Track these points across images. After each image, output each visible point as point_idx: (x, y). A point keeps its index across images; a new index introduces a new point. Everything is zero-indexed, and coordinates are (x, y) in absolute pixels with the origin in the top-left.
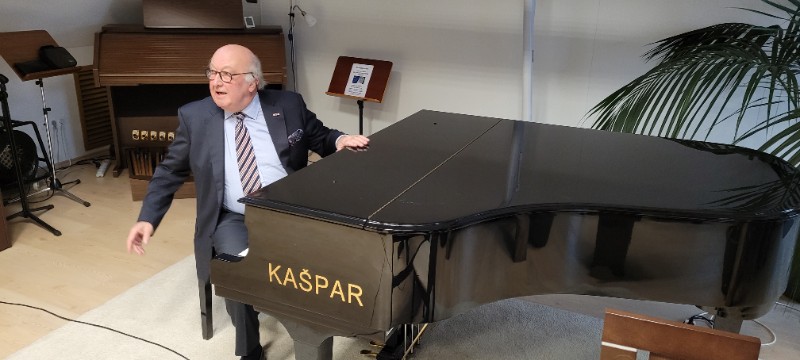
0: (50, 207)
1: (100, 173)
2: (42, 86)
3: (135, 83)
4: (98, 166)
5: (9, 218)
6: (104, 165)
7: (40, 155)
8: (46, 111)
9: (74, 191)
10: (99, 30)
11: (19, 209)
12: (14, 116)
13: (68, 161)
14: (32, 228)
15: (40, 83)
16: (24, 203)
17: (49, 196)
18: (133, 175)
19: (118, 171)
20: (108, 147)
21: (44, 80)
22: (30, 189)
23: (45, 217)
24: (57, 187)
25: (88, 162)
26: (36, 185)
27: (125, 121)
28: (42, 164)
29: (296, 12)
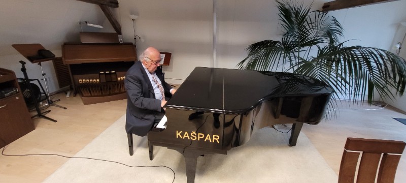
0: (50, 111)
1: (68, 96)
2: (41, 65)
3: (80, 63)
4: (66, 94)
5: (32, 118)
6: (68, 93)
7: (42, 91)
8: (43, 75)
9: (58, 103)
10: (63, 44)
11: (36, 113)
12: (30, 78)
13: (52, 93)
14: (43, 120)
15: (40, 64)
16: (38, 110)
17: (47, 107)
18: (82, 96)
19: (75, 95)
20: (69, 86)
21: (42, 63)
22: (39, 104)
23: (47, 115)
24: (51, 103)
25: (62, 92)
26: (41, 103)
27: (76, 77)
28: (43, 95)
29: (137, 37)
